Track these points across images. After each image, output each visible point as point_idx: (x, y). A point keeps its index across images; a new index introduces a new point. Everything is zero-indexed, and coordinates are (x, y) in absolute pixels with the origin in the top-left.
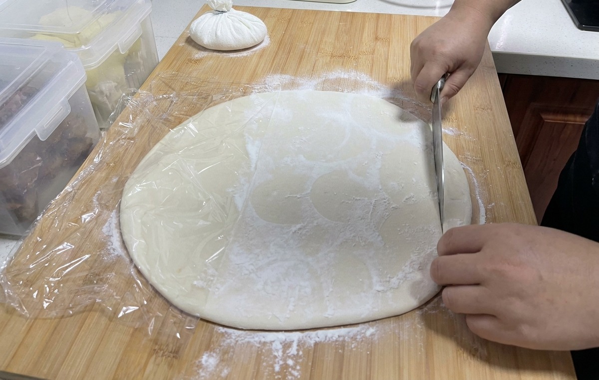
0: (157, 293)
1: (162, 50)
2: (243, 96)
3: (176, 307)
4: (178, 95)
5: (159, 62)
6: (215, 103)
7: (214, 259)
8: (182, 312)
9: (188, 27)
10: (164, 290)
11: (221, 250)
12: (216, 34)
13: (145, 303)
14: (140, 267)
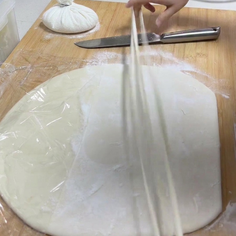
0: (14, 215)
1: (22, 32)
2: (80, 68)
3: (28, 226)
4: (32, 67)
5: (20, 41)
6: (59, 73)
7: (56, 190)
8: (32, 228)
9: (41, 15)
10: (20, 212)
11: (62, 183)
12: (61, 22)
13: (6, 222)
14: (2, 195)
